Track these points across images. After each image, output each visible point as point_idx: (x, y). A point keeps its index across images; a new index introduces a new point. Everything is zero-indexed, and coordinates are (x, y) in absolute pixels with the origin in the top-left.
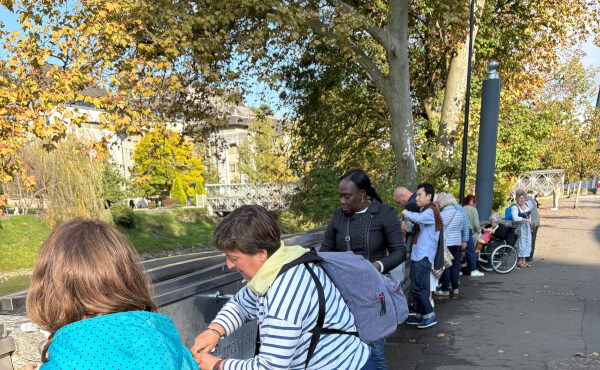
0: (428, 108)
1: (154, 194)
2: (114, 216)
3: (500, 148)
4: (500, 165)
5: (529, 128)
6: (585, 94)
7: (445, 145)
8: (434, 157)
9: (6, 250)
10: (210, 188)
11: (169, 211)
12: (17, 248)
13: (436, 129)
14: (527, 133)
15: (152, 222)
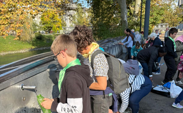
0: (130, 7)
1: (47, 30)
2: (36, 36)
3: (150, 18)
4: (150, 22)
5: (158, 12)
6: (174, 2)
7: (135, 17)
8: (132, 20)
9: (4, 46)
10: (64, 28)
11: (52, 34)
12: (8, 45)
13: (132, 13)
14: (158, 14)
15: (47, 38)
